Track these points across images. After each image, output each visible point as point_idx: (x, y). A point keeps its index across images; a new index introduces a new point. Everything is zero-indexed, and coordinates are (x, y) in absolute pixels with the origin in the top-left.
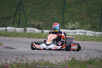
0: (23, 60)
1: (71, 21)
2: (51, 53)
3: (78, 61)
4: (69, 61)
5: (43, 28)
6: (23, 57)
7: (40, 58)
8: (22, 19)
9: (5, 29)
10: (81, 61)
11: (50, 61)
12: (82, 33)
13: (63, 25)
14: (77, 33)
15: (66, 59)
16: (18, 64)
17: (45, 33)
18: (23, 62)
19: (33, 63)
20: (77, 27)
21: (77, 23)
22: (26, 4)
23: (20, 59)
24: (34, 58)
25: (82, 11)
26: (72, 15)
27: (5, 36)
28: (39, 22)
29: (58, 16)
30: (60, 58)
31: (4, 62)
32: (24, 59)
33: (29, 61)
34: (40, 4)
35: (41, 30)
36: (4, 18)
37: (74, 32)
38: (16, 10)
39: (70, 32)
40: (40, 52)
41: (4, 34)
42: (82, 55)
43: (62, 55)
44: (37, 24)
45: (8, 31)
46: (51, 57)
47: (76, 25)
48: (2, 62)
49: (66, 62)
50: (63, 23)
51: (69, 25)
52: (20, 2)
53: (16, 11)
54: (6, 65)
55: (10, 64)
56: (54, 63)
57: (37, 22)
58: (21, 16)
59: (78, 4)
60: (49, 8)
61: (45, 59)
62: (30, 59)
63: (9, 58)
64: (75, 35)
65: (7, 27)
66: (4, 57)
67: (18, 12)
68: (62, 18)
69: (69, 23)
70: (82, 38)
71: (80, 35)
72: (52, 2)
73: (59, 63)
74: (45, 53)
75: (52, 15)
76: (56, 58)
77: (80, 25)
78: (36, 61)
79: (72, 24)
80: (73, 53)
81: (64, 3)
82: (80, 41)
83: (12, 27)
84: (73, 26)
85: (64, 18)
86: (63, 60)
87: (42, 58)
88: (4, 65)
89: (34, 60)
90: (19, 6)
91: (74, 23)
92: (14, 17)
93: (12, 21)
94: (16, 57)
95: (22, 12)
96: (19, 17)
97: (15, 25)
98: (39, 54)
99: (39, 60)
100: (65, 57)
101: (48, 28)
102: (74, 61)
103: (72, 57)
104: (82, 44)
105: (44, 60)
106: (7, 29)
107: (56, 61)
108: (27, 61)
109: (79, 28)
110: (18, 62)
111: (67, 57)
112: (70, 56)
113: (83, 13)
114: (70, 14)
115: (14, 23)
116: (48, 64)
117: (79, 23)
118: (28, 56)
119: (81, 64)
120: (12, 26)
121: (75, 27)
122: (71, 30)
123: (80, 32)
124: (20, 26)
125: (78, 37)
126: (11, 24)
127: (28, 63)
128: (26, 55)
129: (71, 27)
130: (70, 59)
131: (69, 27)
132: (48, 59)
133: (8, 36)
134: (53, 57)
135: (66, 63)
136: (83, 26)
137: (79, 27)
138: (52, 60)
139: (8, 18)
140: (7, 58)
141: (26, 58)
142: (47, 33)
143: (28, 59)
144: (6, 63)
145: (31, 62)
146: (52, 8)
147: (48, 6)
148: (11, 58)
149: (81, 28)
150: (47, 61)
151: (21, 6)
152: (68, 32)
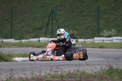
0: (57, 71)
1: (106, 28)
2: (87, 63)
3: (116, 69)
4: (106, 70)
5: (77, 37)
6: (57, 68)
7: (76, 69)
8: (55, 29)
9: (38, 40)
10: (119, 69)
11: (86, 71)
12: (119, 40)
13: (98, 33)
14: (113, 41)
15: (103, 69)
16: (53, 75)
17: (80, 42)
18: (58, 73)
19: (68, 74)
20: (114, 34)
21: (113, 30)
22: (59, 13)
23: (55, 70)
24: (69, 69)
25: (118, 18)
26: (108, 22)
27: (38, 47)
28: (73, 31)
29: (93, 24)
30: (96, 67)
31: (38, 74)
32: (59, 70)
33: (64, 72)
34: (73, 12)
35: (76, 39)
36: (36, 29)
37: (111, 40)
38: (48, 19)
39: (106, 40)
40: (75, 63)
41: (37, 45)
42: (120, 63)
43: (99, 64)
44: (71, 33)
45: (40, 42)
46: (87, 67)
47: (112, 32)
48: (36, 75)
49: (103, 71)
50: (98, 30)
51: (105, 33)
52: (52, 11)
53: (49, 21)
54: (40, 77)
55: (44, 76)
56: (90, 74)
57: (71, 31)
58: (53, 25)
59: (114, 10)
60: (83, 16)
61: (81, 69)
62: (65, 70)
63: (43, 70)
64: (112, 42)
65: (39, 38)
66: (38, 69)
67: (51, 22)
68: (98, 25)
69: (105, 31)
70: (119, 45)
71: (117, 42)
72: (85, 10)
73: (95, 73)
74: (80, 63)
75: (86, 23)
76: (92, 68)
77: (116, 32)
78: (71, 72)
79: (108, 32)
80: (110, 62)
81: (99, 9)
82: (117, 49)
83: (45, 38)
84: (109, 33)
85: (99, 26)
86: (100, 69)
87: (78, 68)
88: (38, 77)
89: (69, 71)
90: (51, 16)
91: (110, 30)
92: (46, 28)
93: (45, 31)
94: (50, 68)
95: (54, 21)
96: (51, 26)
97: (48, 36)
98: (74, 65)
99: (75, 71)
100: (102, 66)
101: (83, 37)
102: (112, 70)
103: (109, 66)
104: (120, 52)
105: (80, 71)
106: (40, 40)
107: (93, 71)
108: (62, 72)
109: (115, 36)
110: (52, 73)
111: (104, 66)
112: (107, 65)
113: (119, 19)
114: (106, 21)
115: (47, 33)
116: (84, 74)
117: (115, 31)
118: (63, 67)
119: (119, 72)
120: (45, 36)
121: (111, 34)
122: (107, 37)
123: (117, 40)
124: (53, 36)
125: (115, 45)
126: (44, 34)
127: (63, 74)
128: (61, 66)
129: (107, 35)
130: (107, 68)
131: (105, 35)
132: (84, 70)
133: (41, 47)
134: (89, 67)
135: (103, 73)
136: (120, 33)
137: (116, 34)
138: (88, 70)
139: (40, 29)
140: (41, 70)
141: (61, 69)
142: (81, 42)
143: (63, 70)
144: (39, 75)
145: (66, 73)
146: (86, 16)
147: (82, 13)
148: (45, 69)
149: (118, 35)
150: (83, 71)
151: (54, 15)
152: (104, 40)
